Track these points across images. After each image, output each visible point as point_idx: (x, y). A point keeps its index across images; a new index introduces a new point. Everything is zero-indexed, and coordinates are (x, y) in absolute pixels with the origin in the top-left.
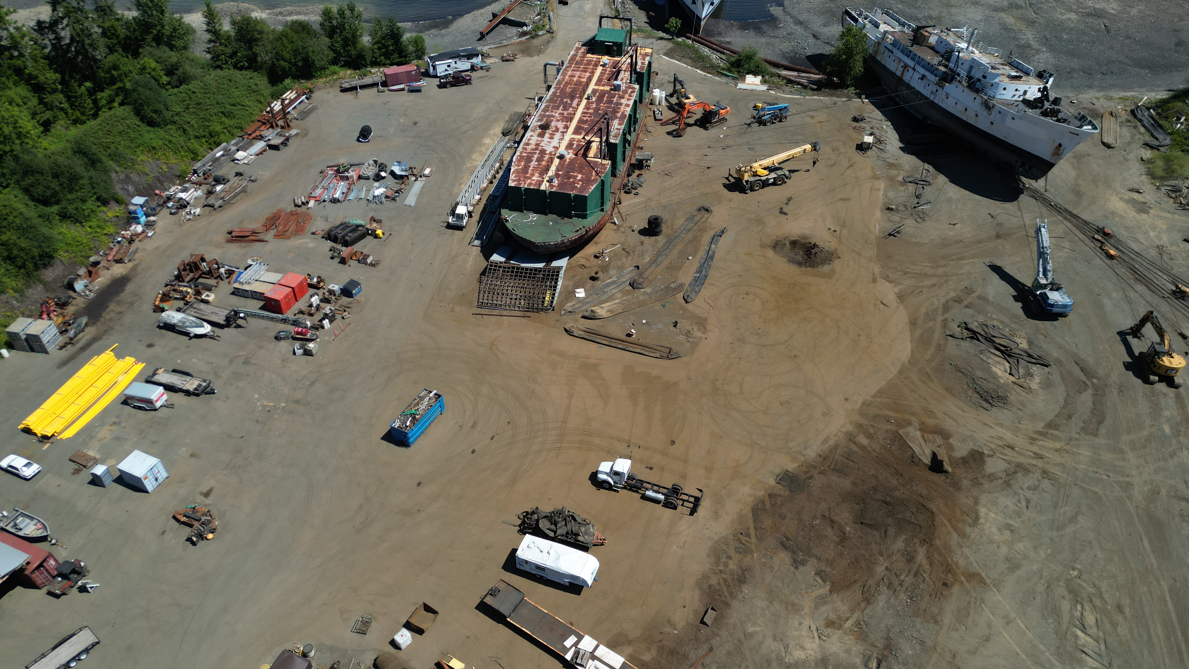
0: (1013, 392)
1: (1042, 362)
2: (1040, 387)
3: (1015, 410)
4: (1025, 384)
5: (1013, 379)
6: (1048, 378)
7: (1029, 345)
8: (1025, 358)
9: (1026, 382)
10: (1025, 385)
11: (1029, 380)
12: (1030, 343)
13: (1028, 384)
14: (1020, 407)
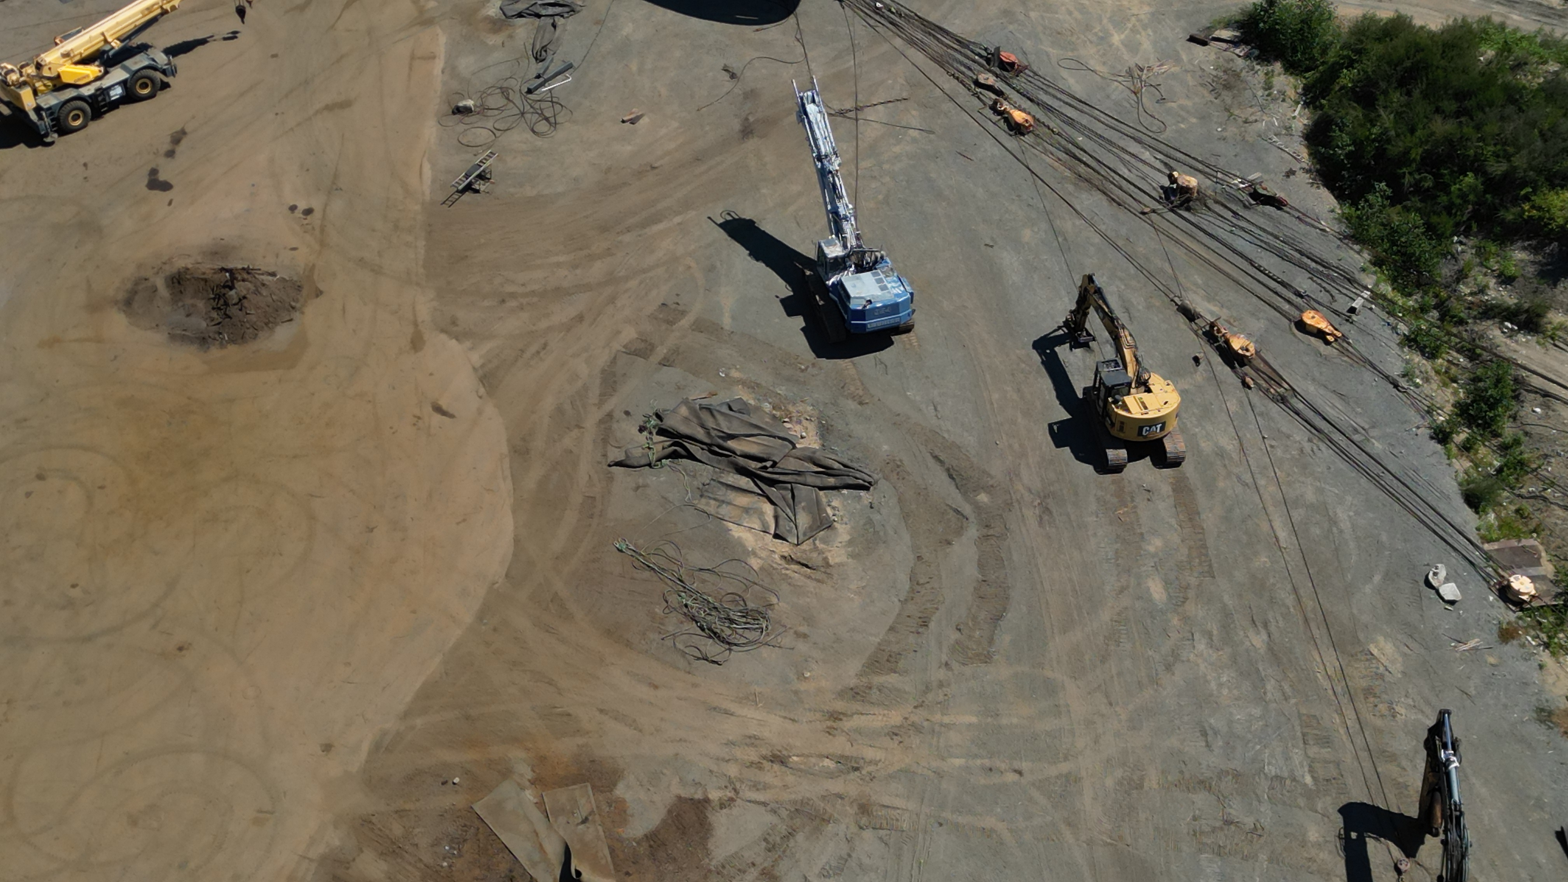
0: (785, 587)
1: (851, 481)
2: (852, 556)
3: (787, 640)
4: (815, 555)
5: (783, 548)
6: (870, 521)
7: (822, 437)
8: (811, 479)
9: (816, 548)
10: (815, 559)
11: (825, 541)
12: (825, 430)
13: (821, 552)
14: (803, 629)
